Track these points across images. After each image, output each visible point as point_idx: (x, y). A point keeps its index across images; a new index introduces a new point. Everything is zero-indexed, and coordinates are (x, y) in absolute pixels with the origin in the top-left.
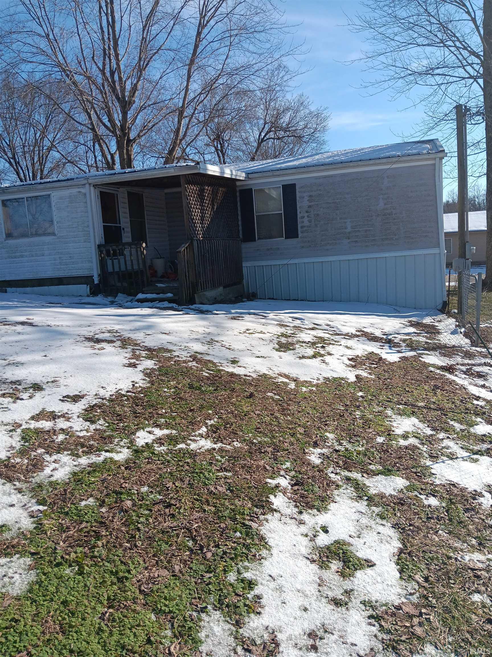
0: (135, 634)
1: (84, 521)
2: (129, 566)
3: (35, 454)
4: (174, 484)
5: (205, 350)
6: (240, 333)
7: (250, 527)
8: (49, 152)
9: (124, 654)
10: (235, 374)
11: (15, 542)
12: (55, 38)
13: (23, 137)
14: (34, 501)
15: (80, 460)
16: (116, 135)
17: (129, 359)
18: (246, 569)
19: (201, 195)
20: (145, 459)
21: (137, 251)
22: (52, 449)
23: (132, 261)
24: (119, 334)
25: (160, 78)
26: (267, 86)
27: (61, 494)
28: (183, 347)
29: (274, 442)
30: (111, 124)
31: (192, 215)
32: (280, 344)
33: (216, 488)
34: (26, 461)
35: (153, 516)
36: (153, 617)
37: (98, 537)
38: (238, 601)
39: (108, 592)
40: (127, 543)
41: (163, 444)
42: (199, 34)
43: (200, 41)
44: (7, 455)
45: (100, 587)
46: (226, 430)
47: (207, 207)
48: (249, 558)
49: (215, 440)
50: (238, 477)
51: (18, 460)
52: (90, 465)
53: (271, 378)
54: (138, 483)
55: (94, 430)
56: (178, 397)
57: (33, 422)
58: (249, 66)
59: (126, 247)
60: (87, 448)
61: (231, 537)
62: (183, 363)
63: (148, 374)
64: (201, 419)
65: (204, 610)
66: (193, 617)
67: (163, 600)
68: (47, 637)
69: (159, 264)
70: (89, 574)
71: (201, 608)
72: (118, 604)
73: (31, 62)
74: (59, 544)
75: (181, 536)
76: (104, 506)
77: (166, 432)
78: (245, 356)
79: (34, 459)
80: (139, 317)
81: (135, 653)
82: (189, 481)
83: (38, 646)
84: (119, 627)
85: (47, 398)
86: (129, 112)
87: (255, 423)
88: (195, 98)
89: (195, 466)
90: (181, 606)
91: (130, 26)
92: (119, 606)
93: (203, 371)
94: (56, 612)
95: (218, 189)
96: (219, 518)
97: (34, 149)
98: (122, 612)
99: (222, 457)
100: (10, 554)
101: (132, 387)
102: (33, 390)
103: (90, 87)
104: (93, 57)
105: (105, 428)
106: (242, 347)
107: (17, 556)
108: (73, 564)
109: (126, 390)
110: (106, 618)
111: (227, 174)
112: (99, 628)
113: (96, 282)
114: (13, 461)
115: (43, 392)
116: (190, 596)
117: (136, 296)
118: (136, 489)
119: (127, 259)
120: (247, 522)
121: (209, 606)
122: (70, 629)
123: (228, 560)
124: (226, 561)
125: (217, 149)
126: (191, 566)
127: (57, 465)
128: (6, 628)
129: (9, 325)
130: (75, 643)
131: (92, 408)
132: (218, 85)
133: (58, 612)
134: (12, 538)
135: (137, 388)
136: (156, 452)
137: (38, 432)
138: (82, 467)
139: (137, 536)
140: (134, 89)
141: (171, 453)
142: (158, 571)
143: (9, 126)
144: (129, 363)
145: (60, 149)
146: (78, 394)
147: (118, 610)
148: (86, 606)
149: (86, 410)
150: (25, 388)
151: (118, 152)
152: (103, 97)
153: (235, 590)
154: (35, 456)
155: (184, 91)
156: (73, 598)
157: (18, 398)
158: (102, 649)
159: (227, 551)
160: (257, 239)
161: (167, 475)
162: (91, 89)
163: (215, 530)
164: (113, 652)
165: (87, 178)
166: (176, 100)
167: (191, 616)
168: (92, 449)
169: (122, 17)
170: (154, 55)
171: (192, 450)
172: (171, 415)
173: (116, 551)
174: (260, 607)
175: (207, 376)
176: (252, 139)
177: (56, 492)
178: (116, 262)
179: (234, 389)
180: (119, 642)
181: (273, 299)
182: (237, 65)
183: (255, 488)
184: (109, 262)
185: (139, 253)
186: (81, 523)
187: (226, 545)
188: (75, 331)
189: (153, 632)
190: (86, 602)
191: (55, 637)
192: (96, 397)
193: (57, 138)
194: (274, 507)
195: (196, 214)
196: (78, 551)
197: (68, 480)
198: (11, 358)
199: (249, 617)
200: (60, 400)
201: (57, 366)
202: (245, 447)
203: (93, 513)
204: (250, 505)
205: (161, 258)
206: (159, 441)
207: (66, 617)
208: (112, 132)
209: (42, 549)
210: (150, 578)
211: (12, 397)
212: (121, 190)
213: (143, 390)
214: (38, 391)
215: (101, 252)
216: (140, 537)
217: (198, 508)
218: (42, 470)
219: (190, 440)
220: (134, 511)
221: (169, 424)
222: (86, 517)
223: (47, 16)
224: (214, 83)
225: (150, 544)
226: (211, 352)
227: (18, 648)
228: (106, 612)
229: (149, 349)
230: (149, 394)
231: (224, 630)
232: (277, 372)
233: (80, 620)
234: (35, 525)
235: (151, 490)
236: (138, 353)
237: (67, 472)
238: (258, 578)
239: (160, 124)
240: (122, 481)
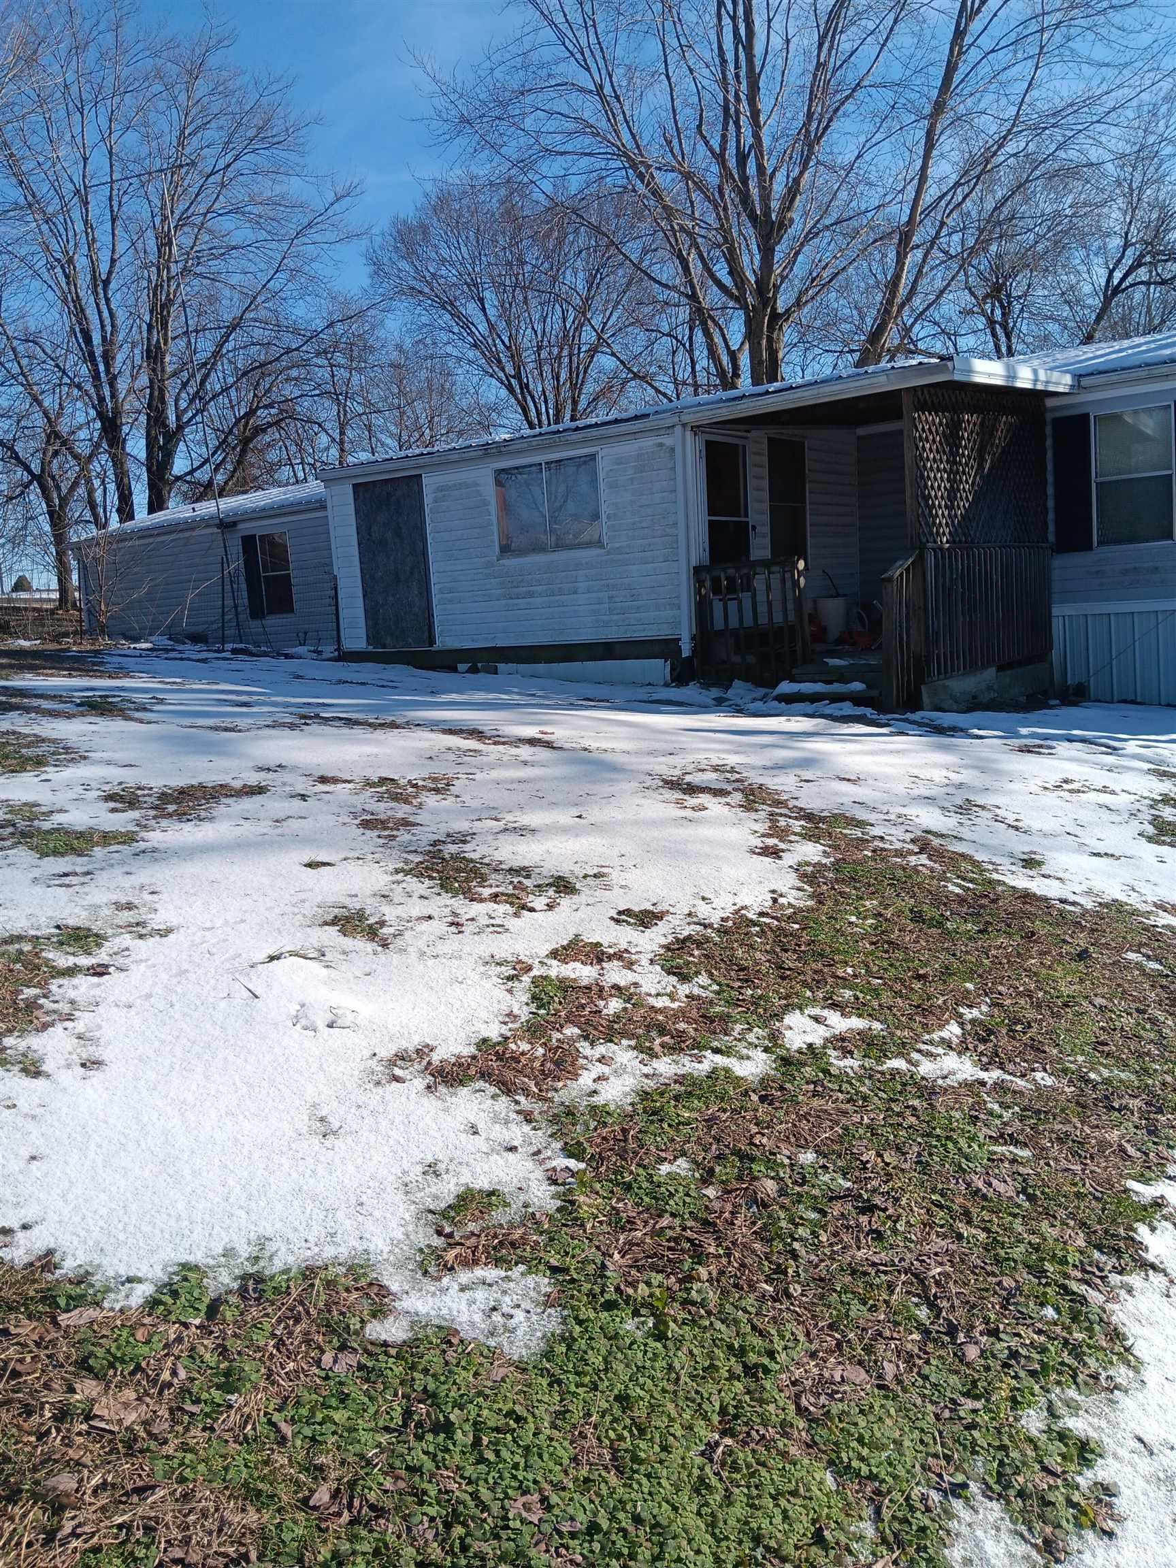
0: (785, 1512)
1: (666, 1211)
2: (771, 1341)
3: (560, 1036)
4: (881, 1156)
5: (951, 826)
6: (1046, 788)
7: (1084, 1300)
8: (592, 357)
9: (759, 1557)
10: (1035, 895)
11: (517, 1236)
12: (615, 92)
13: (539, 328)
14: (558, 1145)
15: (656, 1064)
16: (744, 307)
17: (763, 836)
18: (1073, 1407)
19: (952, 438)
20: (807, 1083)
21: (783, 580)
22: (596, 1029)
23: (770, 604)
24: (738, 776)
25: (858, 157)
26: (1136, 148)
27: (615, 1139)
28: (893, 817)
29: (1147, 1086)
30: (734, 280)
31: (926, 486)
32: (1156, 821)
33: (990, 1185)
34: (541, 1051)
35: (831, 1229)
36: (829, 1479)
37: (700, 1257)
38: (1050, 1487)
39: (723, 1394)
40: (766, 1282)
41: (851, 1053)
42: (959, 34)
43: (960, 53)
44: (503, 1031)
45: (703, 1378)
46: (1014, 1038)
47: (967, 464)
48: (1079, 1380)
49: (985, 1059)
50: (1048, 1164)
51: (525, 1046)
52: (680, 1079)
53: (1135, 912)
54: (793, 1140)
55: (687, 997)
56: (884, 941)
57: (555, 963)
58: (1091, 101)
59: (758, 570)
60: (673, 1037)
61: (1031, 1317)
62: (896, 856)
63: (808, 875)
64: (945, 1002)
65: (958, 1490)
66: (930, 1503)
67: (854, 1444)
68: (584, 1472)
69: (833, 611)
70: (679, 1341)
71: (950, 1484)
72: (745, 1429)
73: (562, 154)
74: (611, 1256)
75: (898, 1289)
76: (712, 1183)
77: (857, 1023)
78: (1059, 849)
79: (558, 1047)
80: (783, 736)
81: (784, 1560)
82: (919, 1155)
83: (564, 1489)
84: (748, 1487)
85: (584, 912)
86: (777, 249)
87: (1093, 1027)
88: (941, 198)
89: (934, 1118)
90: (899, 1467)
91: (788, 41)
92: (748, 1434)
93: (948, 880)
94: (603, 1417)
95: (996, 419)
96: (998, 1261)
97: (560, 352)
98: (753, 1451)
99: (1003, 1105)
100: (505, 1261)
101: (770, 903)
102: (556, 892)
103: (690, 197)
104: (699, 127)
105: (712, 995)
106: (1050, 825)
107: (522, 1268)
108: (643, 1311)
109: (758, 910)
110: (716, 1458)
111: (1024, 380)
112: (701, 1479)
113: (686, 653)
114: (513, 1046)
115: (575, 898)
116: (921, 1448)
117: (775, 686)
118: (788, 1153)
119: (758, 598)
120: (1074, 1286)
121: (971, 1484)
122: (635, 1467)
123: (1022, 1374)
124: (1016, 1377)
125: (991, 323)
126: (926, 1370)
127: (606, 1070)
128: (497, 1430)
129: (504, 743)
130: (645, 1501)
131: (680, 945)
132: (1002, 158)
133: (608, 1418)
134: (512, 1226)
135: (782, 907)
136: (834, 1071)
137: (566, 986)
138: (662, 1080)
139: (790, 1271)
140: (793, 191)
141: (870, 1077)
142: (841, 1367)
143: (510, 305)
144: (762, 845)
145: (616, 348)
146: (651, 908)
147: (745, 1443)
148: (671, 1420)
149: (667, 948)
150: (539, 886)
151: (747, 346)
152: (720, 219)
153: (1041, 1456)
154: (558, 1040)
155: (916, 181)
156: (642, 1393)
157: (524, 907)
158: (707, 1531)
159: (1020, 1350)
160: (1095, 544)
161: (861, 1131)
162: (692, 202)
163: (987, 1290)
164: (733, 1545)
165: (679, 412)
166: (893, 209)
167: (924, 1498)
168: (684, 1042)
169: (769, 21)
170: (843, 103)
171: (923, 1078)
172: (869, 983)
173: (740, 1298)
174: (1112, 1517)
175: (957, 895)
176: (1087, 289)
177: (604, 1132)
178: (732, 605)
179: (1033, 934)
180: (747, 1523)
181: (1133, 702)
182: (1057, 101)
183: (1096, 1198)
184: (718, 607)
185: (789, 584)
186: (660, 1216)
187: (1018, 1335)
188: (641, 763)
189: (828, 1517)
190: (670, 1407)
191: (600, 1475)
192: (689, 919)
193: (610, 323)
194: (1150, 1257)
195: (937, 483)
196: (655, 1283)
197: (630, 1108)
198: (509, 817)
199: (1081, 1537)
200: (612, 918)
201: (604, 841)
202: (1066, 1089)
203: (687, 1195)
204: (1081, 1242)
205: (838, 595)
206: (841, 1043)
207: (626, 1434)
208: (737, 299)
209: (574, 1262)
210: (821, 1381)
211: (511, 904)
212: (754, 434)
213: (796, 914)
214: (566, 893)
215: (700, 582)
216: (799, 1275)
217: (942, 1226)
218: (576, 1076)
219: (919, 1051)
220: (782, 1207)
221: (864, 1005)
222: (671, 1202)
223: (599, 43)
224: (995, 154)
225: (822, 1297)
226: (965, 833)
227: (521, 1482)
228: (717, 1444)
229: (809, 817)
230: (812, 924)
231: (1011, 1555)
232: (1150, 899)
233: (657, 1449)
234: (559, 1203)
235: (822, 1161)
236: (782, 822)
237: (628, 1089)
238: (1106, 1440)
239: (851, 270)
240: (754, 1129)
